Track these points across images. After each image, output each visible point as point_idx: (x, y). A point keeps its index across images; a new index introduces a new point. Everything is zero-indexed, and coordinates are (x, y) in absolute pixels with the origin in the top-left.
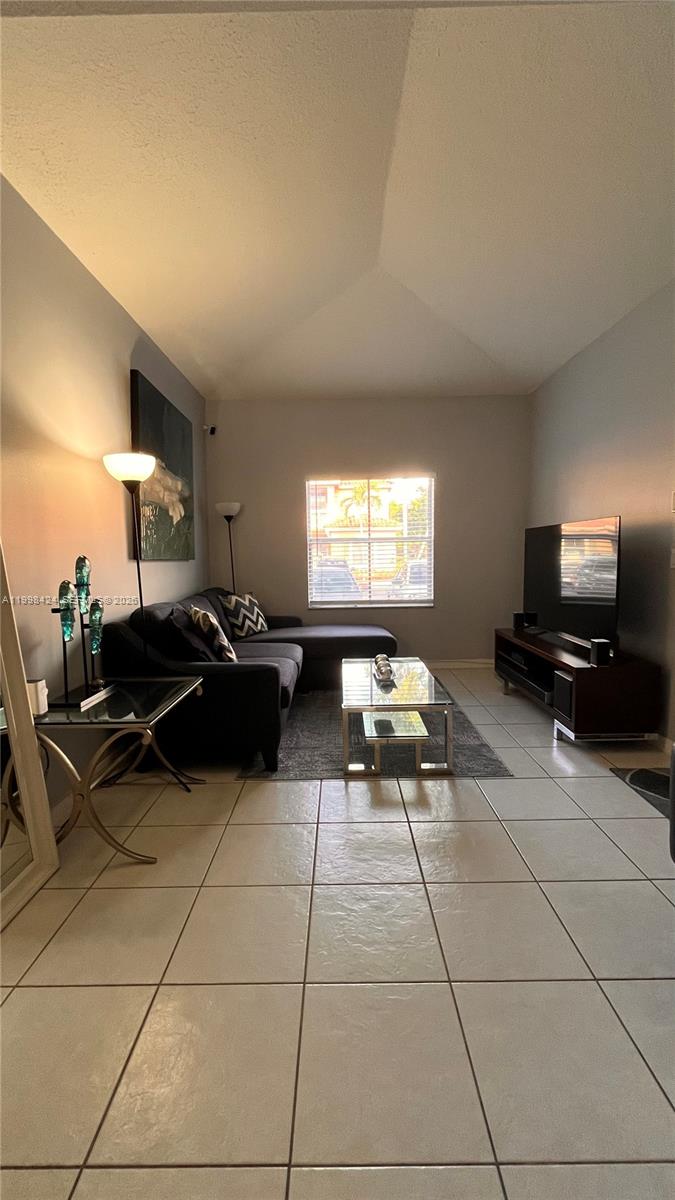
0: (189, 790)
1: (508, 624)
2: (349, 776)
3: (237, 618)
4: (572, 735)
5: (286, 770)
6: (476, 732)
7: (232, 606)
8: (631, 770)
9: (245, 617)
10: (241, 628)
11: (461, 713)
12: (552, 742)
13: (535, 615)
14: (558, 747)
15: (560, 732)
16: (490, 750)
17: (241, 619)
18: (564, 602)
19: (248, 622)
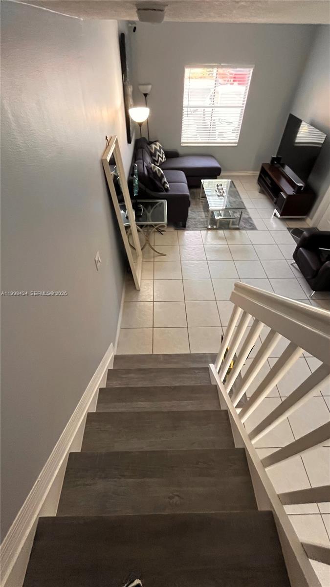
0: (162, 234)
1: (269, 161)
2: (209, 229)
3: (155, 156)
4: (279, 216)
5: (189, 227)
6: (248, 212)
7: (153, 151)
8: (292, 228)
9: (159, 156)
10: (157, 162)
11: (242, 202)
12: (271, 216)
13: (280, 158)
14: (273, 219)
15: (275, 214)
16: (252, 220)
17: (157, 158)
18: (296, 145)
19: (160, 158)
